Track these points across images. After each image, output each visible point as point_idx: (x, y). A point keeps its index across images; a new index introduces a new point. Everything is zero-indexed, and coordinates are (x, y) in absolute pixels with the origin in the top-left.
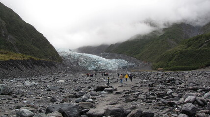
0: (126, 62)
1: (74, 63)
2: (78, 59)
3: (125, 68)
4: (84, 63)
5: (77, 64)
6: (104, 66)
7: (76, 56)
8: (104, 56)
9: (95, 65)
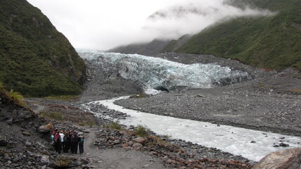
0: (228, 70)
1: (111, 73)
2: (118, 65)
3: (226, 82)
4: (134, 72)
5: (118, 75)
6: (182, 78)
7: (114, 59)
8: (171, 59)
9: (159, 76)
